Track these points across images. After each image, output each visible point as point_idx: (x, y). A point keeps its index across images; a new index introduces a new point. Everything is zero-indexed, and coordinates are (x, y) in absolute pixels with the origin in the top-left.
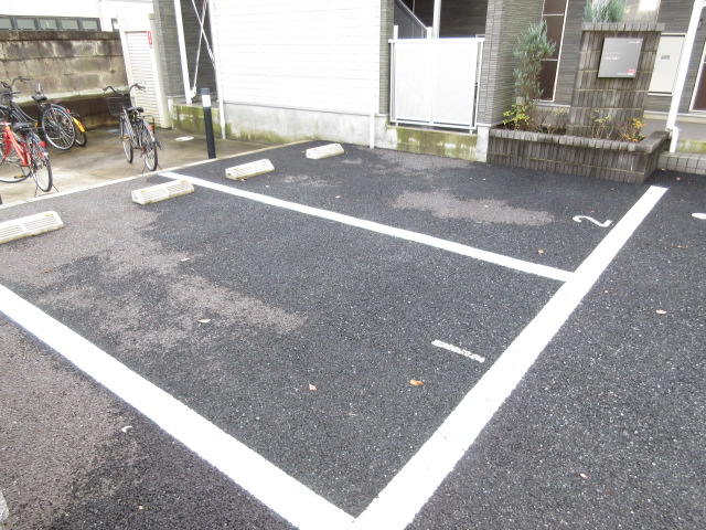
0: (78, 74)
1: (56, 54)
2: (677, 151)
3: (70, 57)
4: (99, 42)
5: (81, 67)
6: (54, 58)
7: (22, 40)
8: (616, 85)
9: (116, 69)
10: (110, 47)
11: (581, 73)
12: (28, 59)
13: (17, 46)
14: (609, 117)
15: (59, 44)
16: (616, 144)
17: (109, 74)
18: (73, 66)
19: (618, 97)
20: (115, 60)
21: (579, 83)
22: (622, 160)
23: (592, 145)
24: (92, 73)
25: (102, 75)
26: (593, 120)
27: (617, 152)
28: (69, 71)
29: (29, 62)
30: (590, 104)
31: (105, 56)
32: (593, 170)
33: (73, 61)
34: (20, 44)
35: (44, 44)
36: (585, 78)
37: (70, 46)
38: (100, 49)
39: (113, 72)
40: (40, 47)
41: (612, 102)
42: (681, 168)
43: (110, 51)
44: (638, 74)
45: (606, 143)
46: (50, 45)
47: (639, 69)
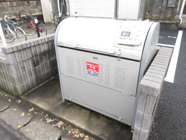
0: (32, 10)
1: (26, 5)
2: (182, 23)
3: (29, 5)
4: (35, 1)
5: (32, 8)
6: (26, 6)
7: (19, 1)
8: (170, 9)
9: (39, 8)
10: (38, 2)
11: (163, 6)
12: (21, 6)
13: (18, 3)
14: (169, 16)
15: (27, 2)
16: (171, 22)
17: (38, 10)
18: (30, 8)
19: (171, 12)
20: (39, 6)
21: (163, 8)
22: (173, 25)
23: (166, 22)
24: (34, 9)
25: (36, 10)
26: (166, 17)
27: (171, 24)
28: (29, 9)
29: (21, 7)
30: (165, 13)
31: (37, 5)
32: (166, 28)
33: (30, 6)
34: (19, 2)
35: (24, 2)
36: (164, 7)
37: (29, 2)
38: (36, 3)
39: (39, 9)
40: (23, 2)
41: (170, 13)
42: (183, 27)
43: (38, 4)
44: (175, 6)
45: (169, 22)
46: (25, 2)
47: (176, 5)
